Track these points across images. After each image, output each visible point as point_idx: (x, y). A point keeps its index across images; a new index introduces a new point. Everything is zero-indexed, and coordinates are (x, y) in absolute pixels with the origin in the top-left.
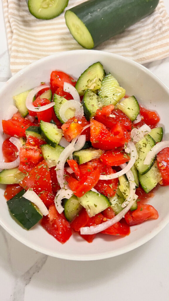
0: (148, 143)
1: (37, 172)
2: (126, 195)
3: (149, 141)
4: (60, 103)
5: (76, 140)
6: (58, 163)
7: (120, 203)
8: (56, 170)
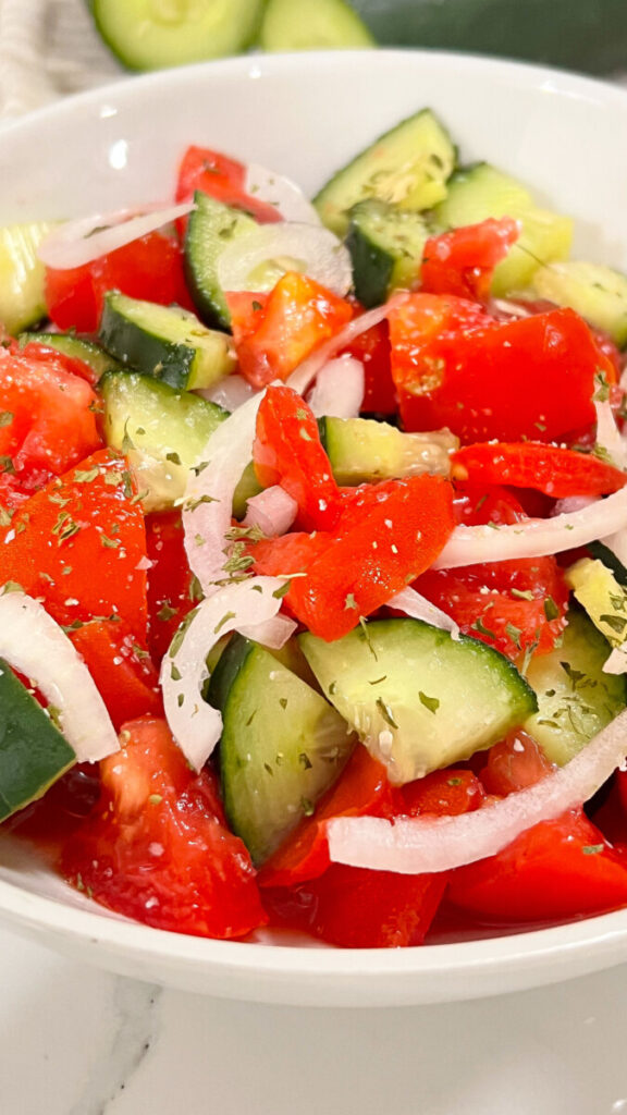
1: (63, 503)
4: (225, 233)
5: (305, 380)
6: (197, 471)
7: (586, 711)
8: (181, 507)
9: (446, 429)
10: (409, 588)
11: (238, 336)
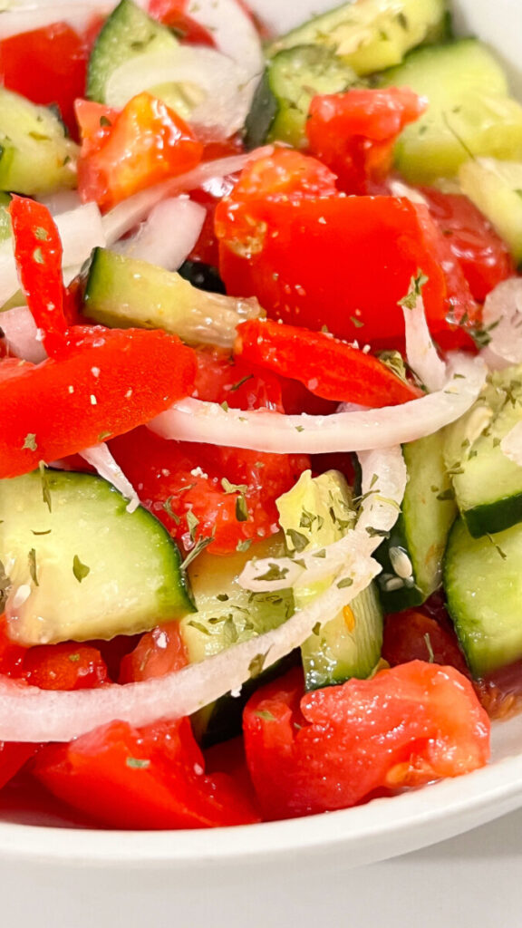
4: (137, 46)
7: (249, 627)
9: (254, 299)
10: (105, 447)
11: (84, 149)
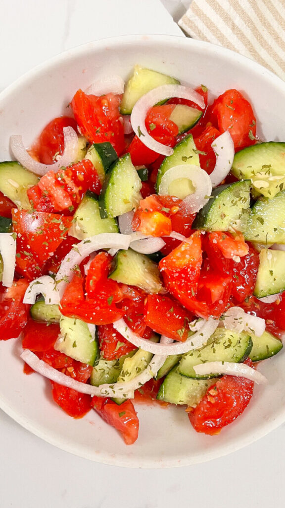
0: (236, 347)
2: (124, 378)
3: (240, 347)
4: (184, 159)
5: (144, 237)
6: (86, 242)
7: (108, 374)
8: (73, 247)
